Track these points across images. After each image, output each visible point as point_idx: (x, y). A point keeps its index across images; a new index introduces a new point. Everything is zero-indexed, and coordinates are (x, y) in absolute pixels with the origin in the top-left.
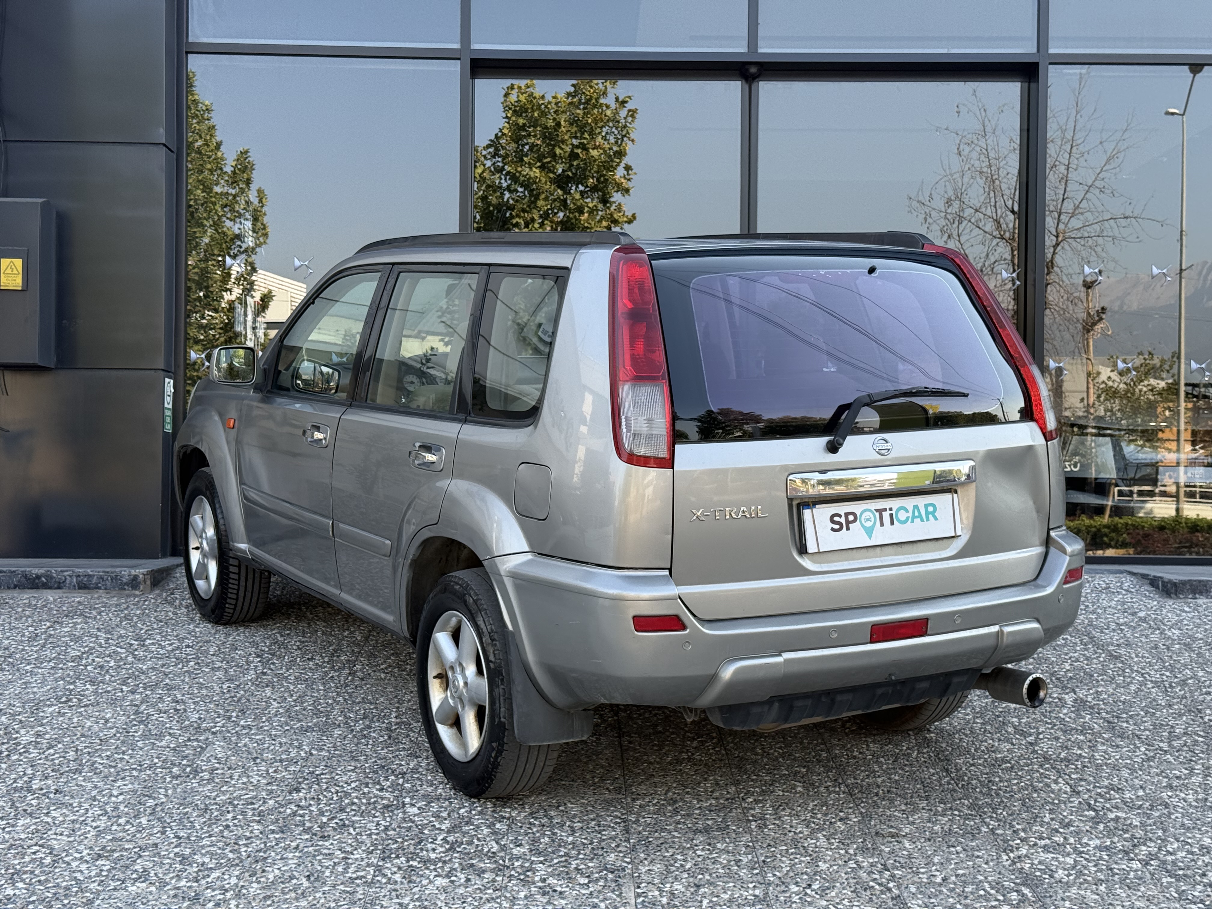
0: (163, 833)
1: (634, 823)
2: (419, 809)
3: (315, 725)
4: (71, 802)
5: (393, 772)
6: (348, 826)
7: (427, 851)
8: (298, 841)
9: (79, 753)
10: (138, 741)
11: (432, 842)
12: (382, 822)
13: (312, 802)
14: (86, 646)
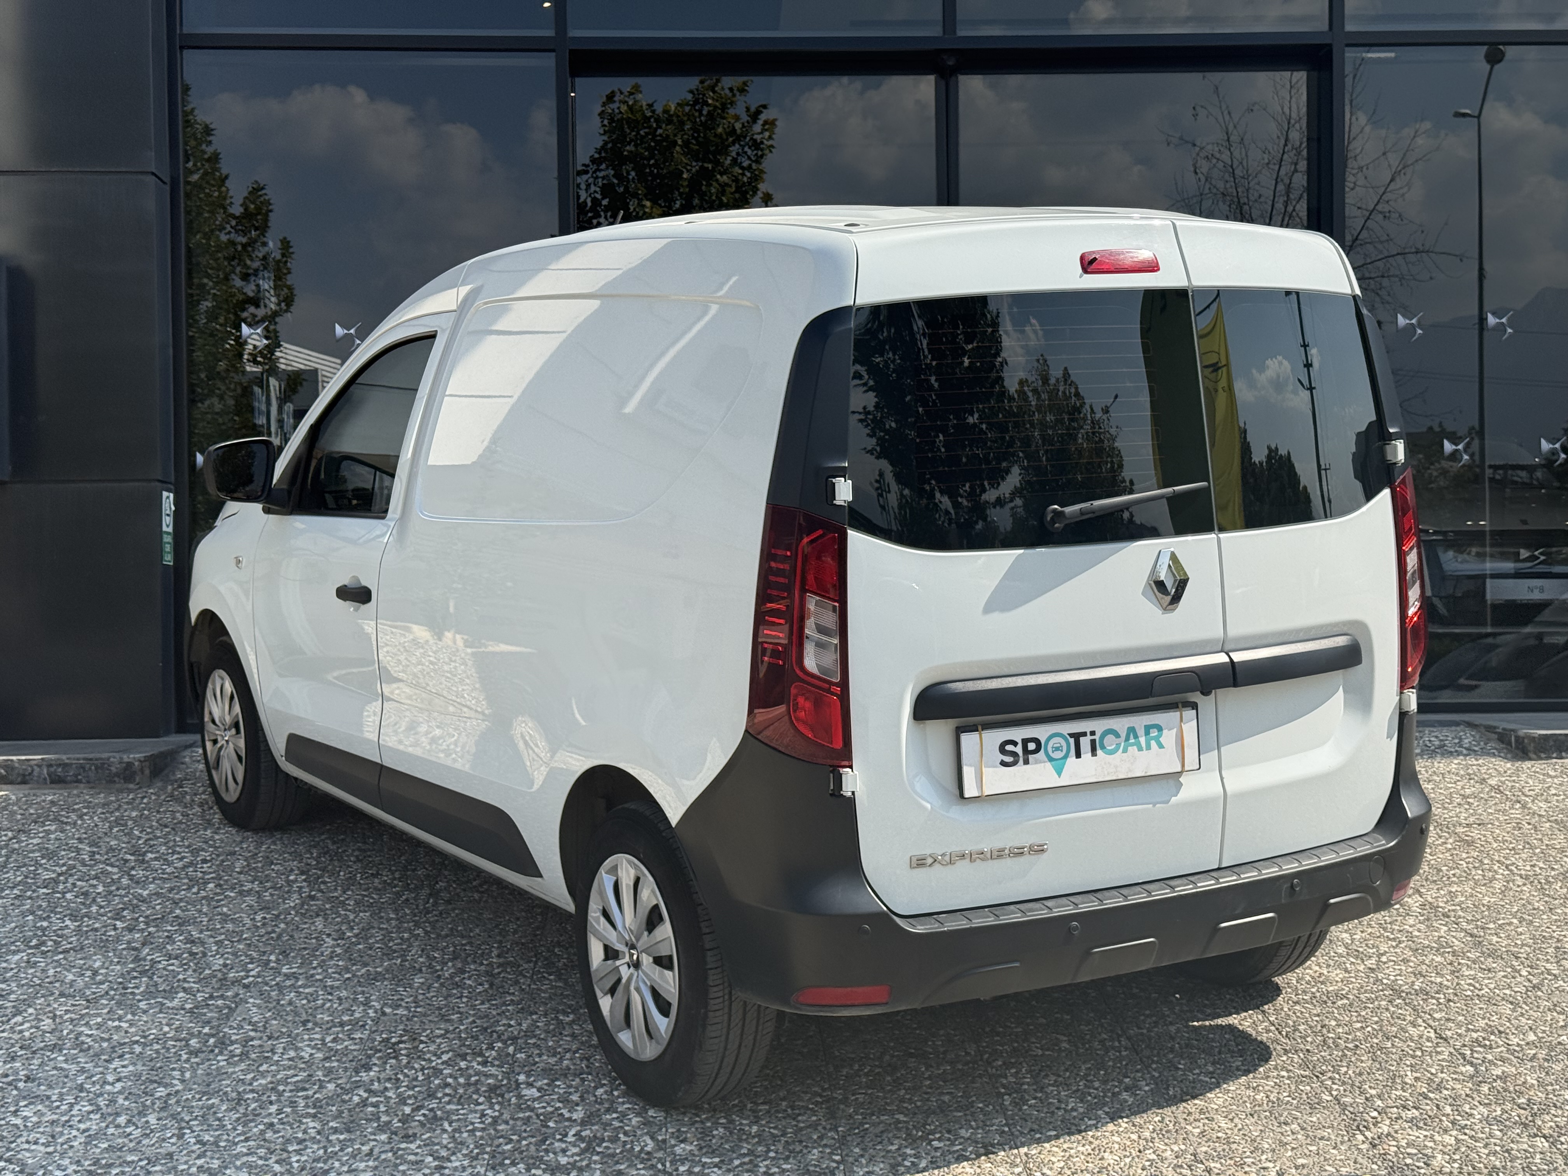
0: (181, 1136)
1: (841, 1102)
2: (539, 1089)
3: (387, 970)
4: (47, 1093)
5: (499, 1037)
6: (441, 1119)
7: (555, 1153)
8: (372, 1143)
9: (57, 1020)
10: (139, 1001)
11: (560, 1140)
12: (489, 1112)
13: (388, 1085)
14: (64, 865)
